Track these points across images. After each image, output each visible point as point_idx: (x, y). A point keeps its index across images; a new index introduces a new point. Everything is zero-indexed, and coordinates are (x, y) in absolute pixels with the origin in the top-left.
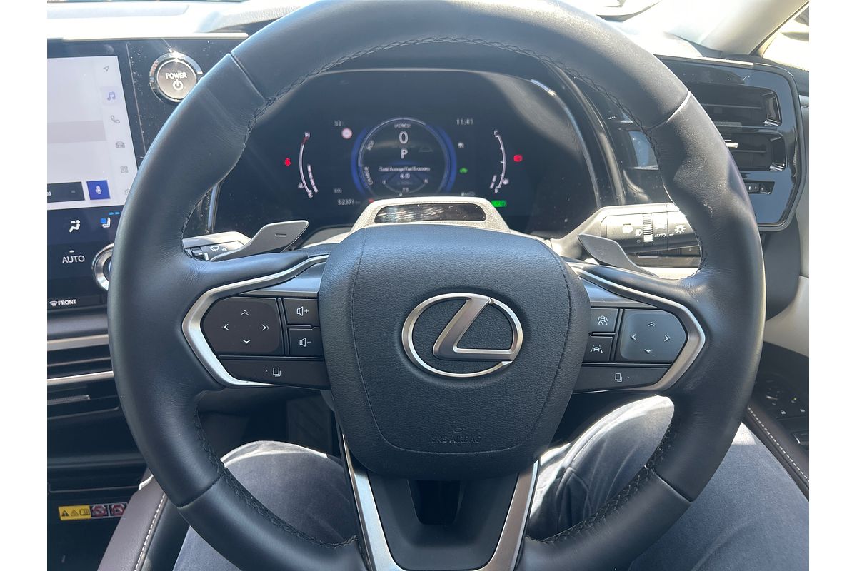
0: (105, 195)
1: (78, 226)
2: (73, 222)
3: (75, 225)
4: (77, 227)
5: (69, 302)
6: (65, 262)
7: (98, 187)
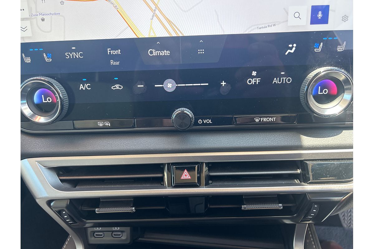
0: (325, 21)
1: (294, 49)
2: (291, 46)
3: (291, 49)
4: (292, 51)
5: (270, 119)
6: (275, 83)
7: (320, 12)
